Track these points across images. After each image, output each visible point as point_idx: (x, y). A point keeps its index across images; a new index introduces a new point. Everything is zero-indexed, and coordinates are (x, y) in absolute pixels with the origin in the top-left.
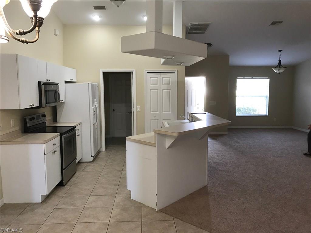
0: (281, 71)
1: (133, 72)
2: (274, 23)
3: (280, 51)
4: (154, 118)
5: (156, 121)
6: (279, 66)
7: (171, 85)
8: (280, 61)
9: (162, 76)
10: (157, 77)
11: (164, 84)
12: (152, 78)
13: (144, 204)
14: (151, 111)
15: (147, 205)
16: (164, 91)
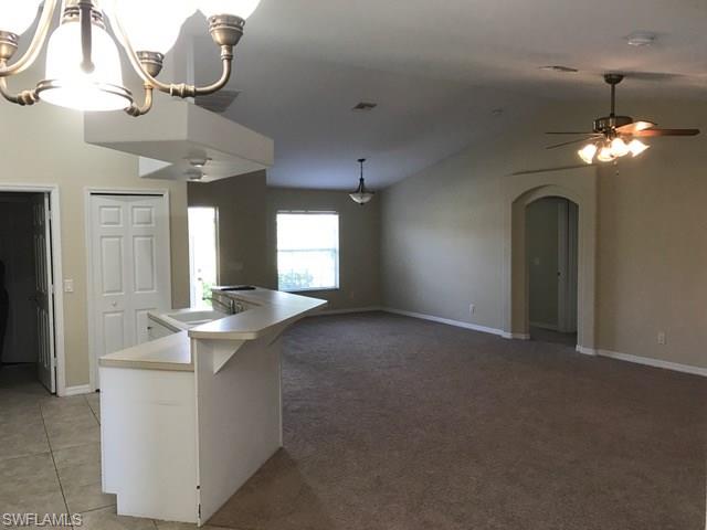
0: (366, 199)
1: (49, 193)
2: (361, 106)
3: (362, 161)
4: (114, 309)
5: (118, 315)
6: (362, 189)
7: (153, 225)
8: (362, 180)
9: (130, 204)
10: (119, 207)
11: (138, 223)
12: (104, 209)
13: (160, 519)
14: (106, 289)
15: (166, 519)
16: (137, 239)
